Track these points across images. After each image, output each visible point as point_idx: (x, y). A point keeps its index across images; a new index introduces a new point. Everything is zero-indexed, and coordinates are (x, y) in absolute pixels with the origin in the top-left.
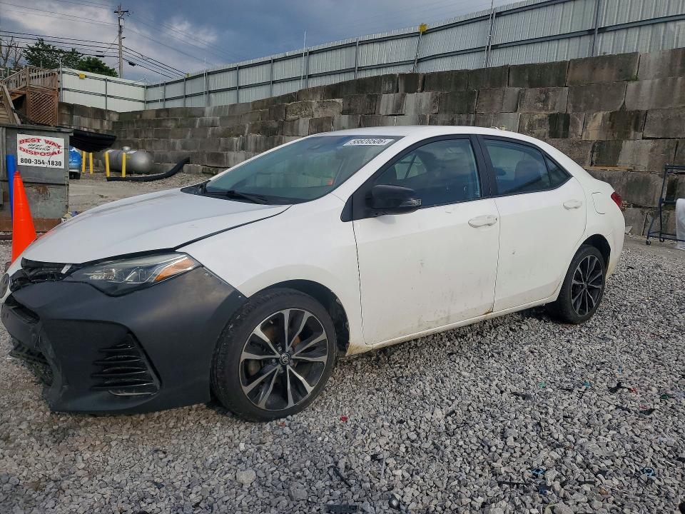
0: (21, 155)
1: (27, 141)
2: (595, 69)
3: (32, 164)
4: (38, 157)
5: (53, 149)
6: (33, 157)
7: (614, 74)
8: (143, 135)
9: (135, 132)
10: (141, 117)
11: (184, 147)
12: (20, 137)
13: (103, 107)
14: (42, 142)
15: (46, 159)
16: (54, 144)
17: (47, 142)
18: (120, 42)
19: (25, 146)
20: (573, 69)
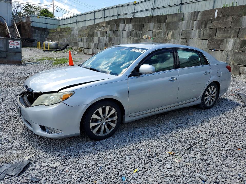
0: (10, 45)
1: (11, 42)
2: (173, 17)
3: (12, 48)
4: (14, 46)
5: (17, 44)
6: (12, 46)
7: (177, 19)
8: (56, 37)
9: (54, 35)
10: (56, 31)
11: (67, 41)
12: (9, 41)
13: (45, 27)
14: (15, 42)
15: (16, 46)
16: (17, 43)
17: (16, 42)
18: (53, 4)
19: (11, 43)
20: (168, 17)
